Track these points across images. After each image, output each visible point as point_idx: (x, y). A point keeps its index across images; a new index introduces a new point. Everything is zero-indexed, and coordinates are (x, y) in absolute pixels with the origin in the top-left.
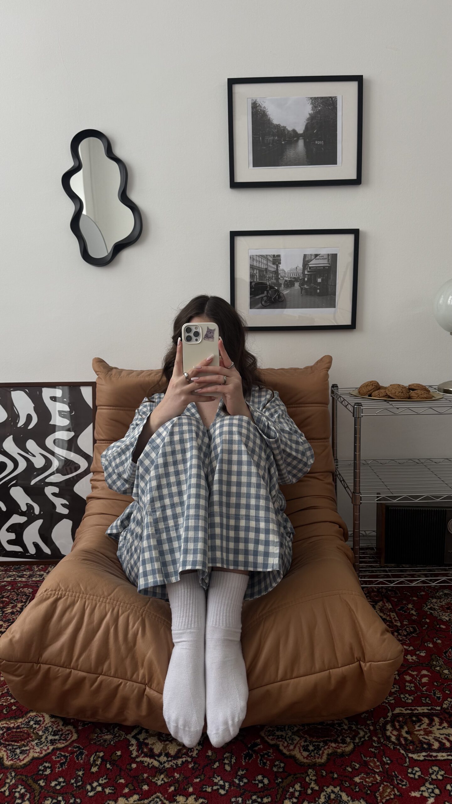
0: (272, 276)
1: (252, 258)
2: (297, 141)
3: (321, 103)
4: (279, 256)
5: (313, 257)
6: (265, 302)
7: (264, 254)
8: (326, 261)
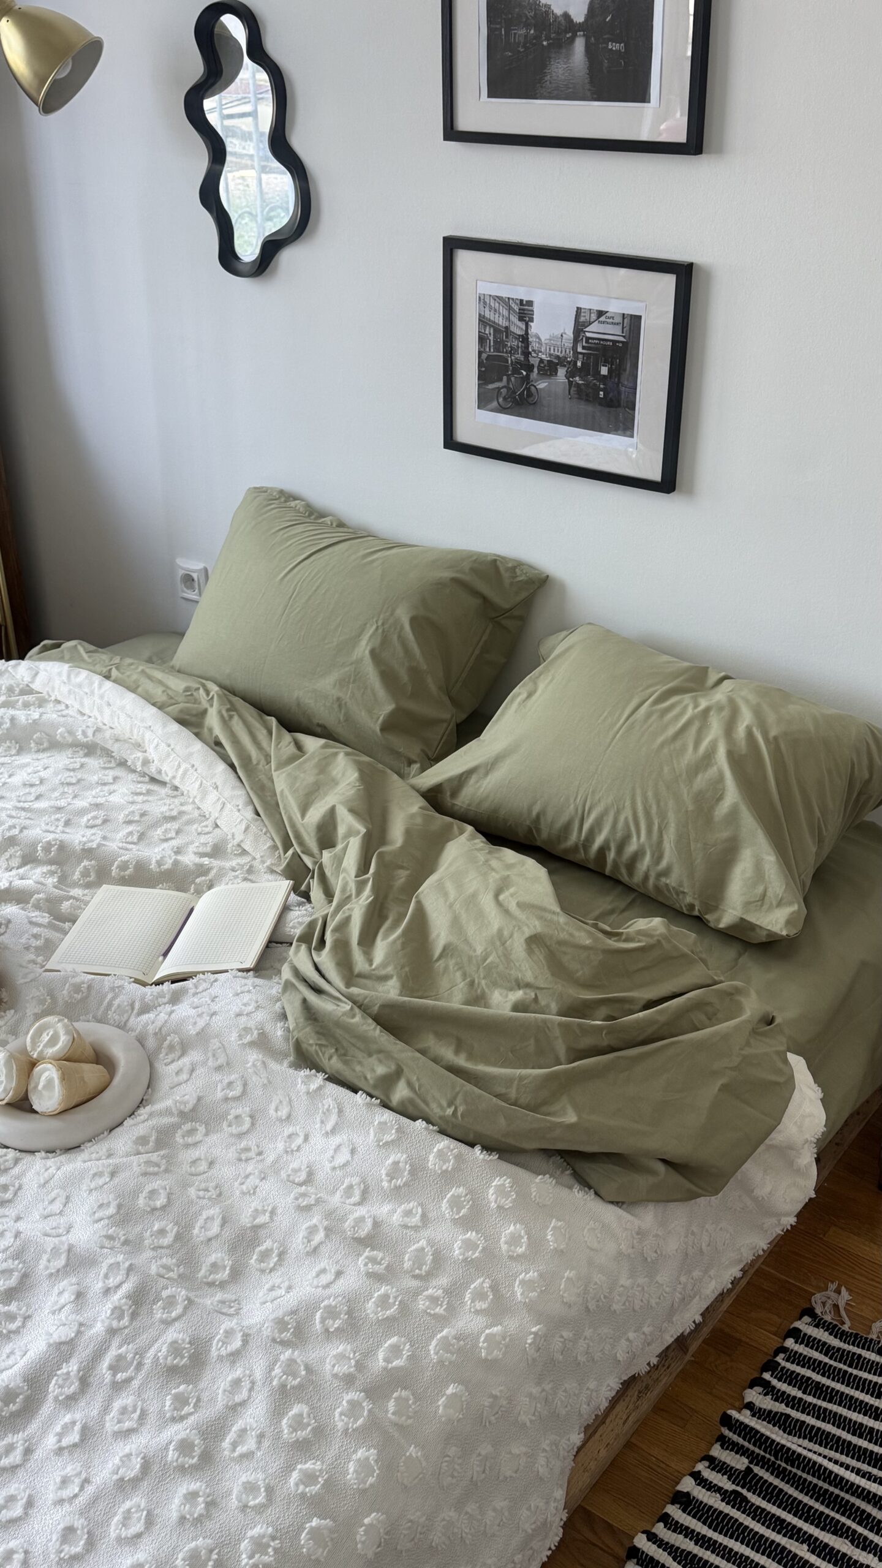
0: (518, 347)
1: (482, 300)
4: (530, 303)
5: (594, 317)
6: (505, 399)
7: (504, 295)
8: (620, 327)
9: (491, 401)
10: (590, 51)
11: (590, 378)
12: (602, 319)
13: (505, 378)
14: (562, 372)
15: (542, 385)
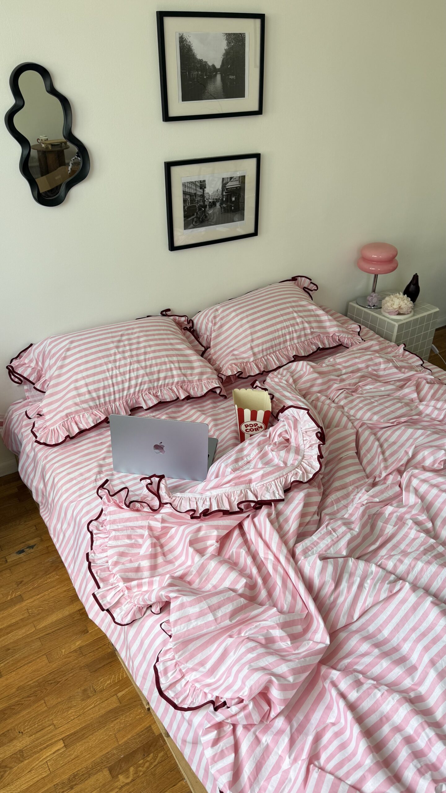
1: (184, 185)
2: (215, 75)
3: (234, 39)
4: (204, 181)
5: (229, 180)
6: (196, 222)
7: (193, 180)
8: (238, 182)
9: (190, 225)
12: (232, 180)
14: (218, 205)
15: (210, 212)
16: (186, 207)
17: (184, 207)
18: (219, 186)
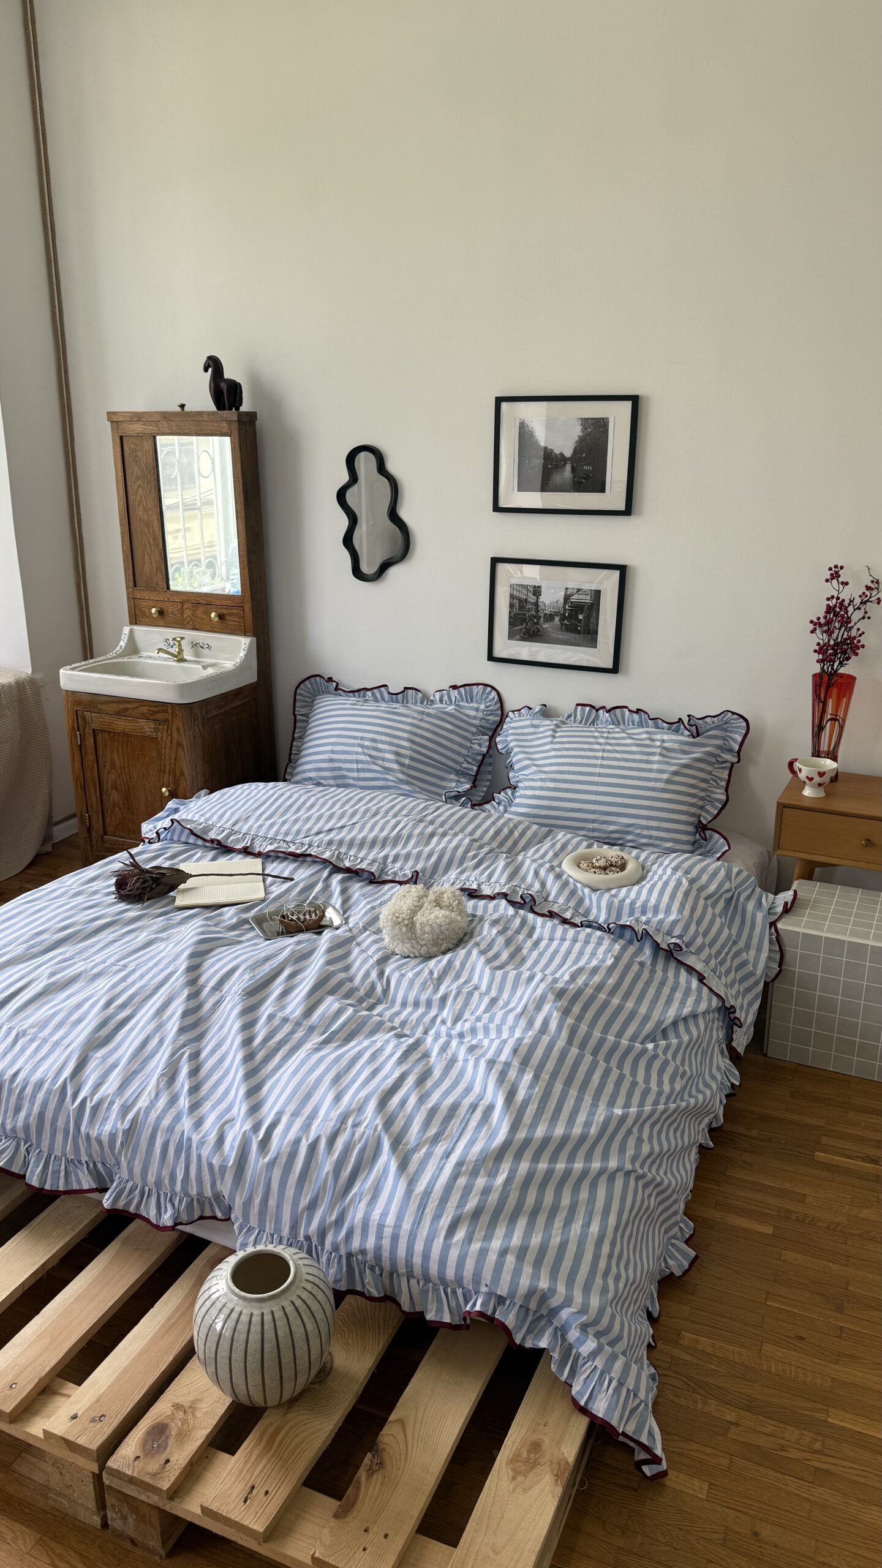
0: (532, 608)
1: (512, 587)
2: (565, 465)
3: (593, 425)
4: (539, 587)
5: (575, 591)
6: (524, 634)
7: (525, 583)
8: (589, 596)
9: (516, 635)
10: (573, 469)
11: (573, 621)
12: (580, 592)
13: (524, 624)
14: (557, 619)
15: (546, 626)
16: (512, 614)
17: (510, 612)
18: (560, 596)
